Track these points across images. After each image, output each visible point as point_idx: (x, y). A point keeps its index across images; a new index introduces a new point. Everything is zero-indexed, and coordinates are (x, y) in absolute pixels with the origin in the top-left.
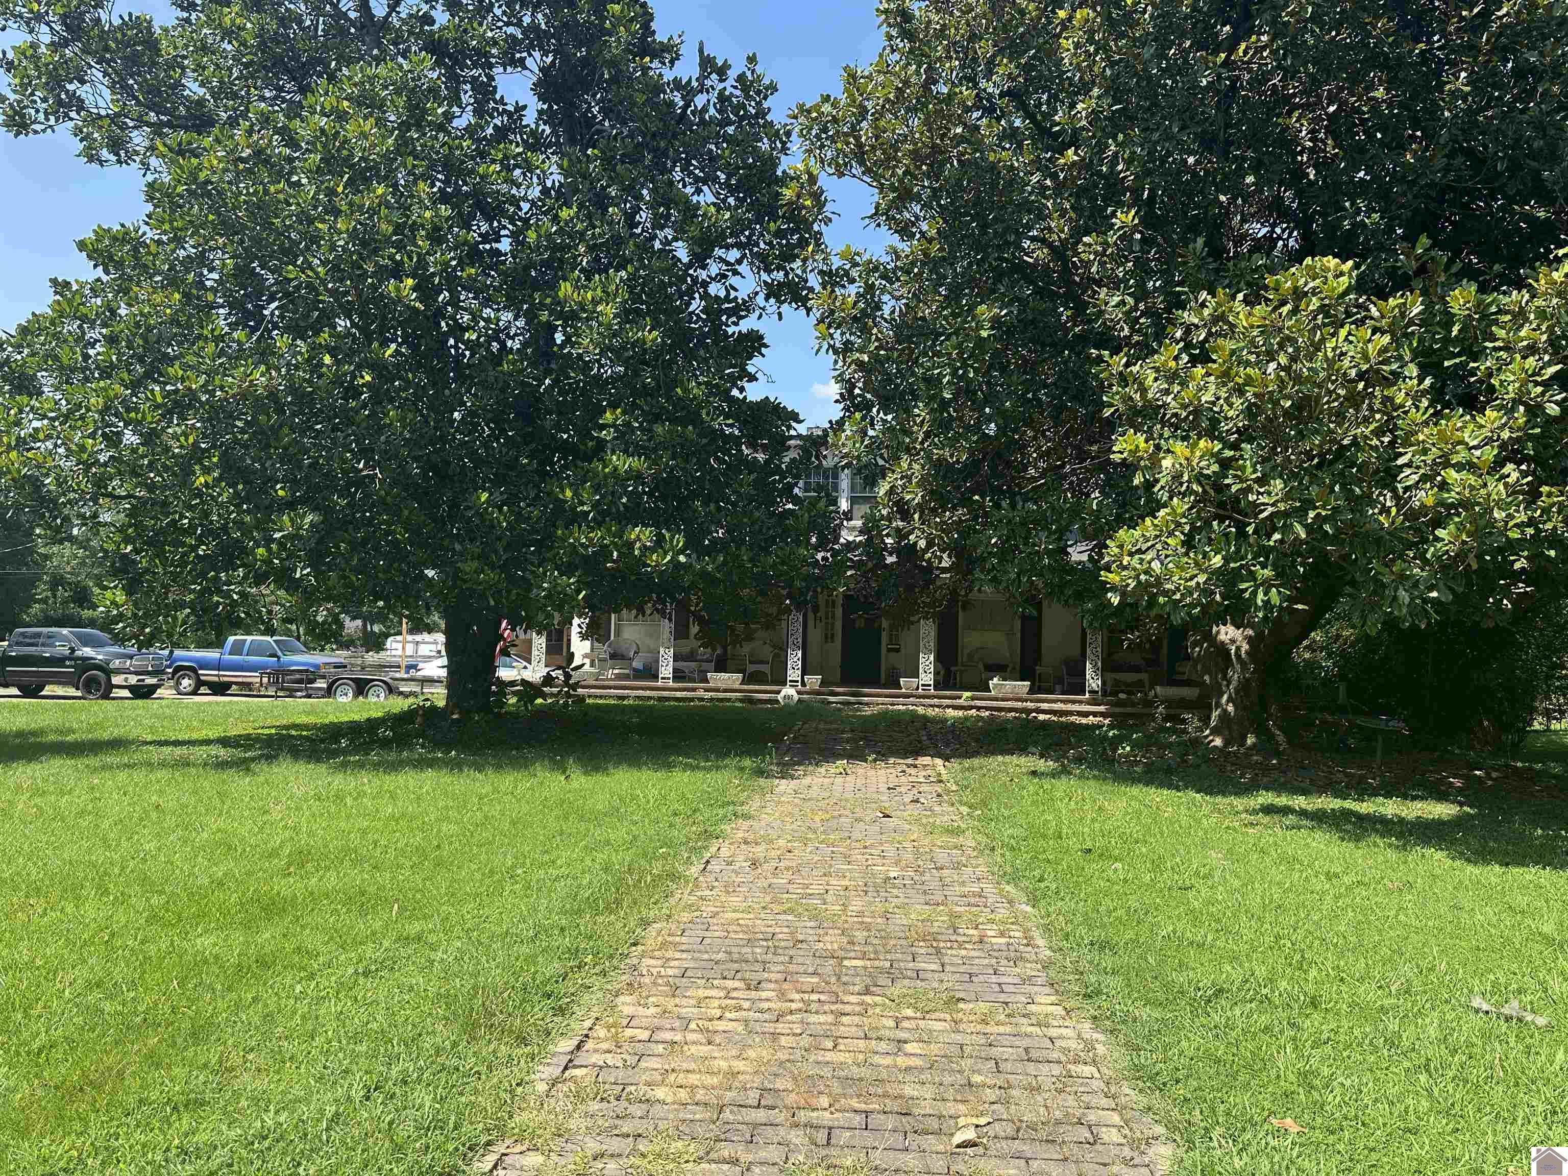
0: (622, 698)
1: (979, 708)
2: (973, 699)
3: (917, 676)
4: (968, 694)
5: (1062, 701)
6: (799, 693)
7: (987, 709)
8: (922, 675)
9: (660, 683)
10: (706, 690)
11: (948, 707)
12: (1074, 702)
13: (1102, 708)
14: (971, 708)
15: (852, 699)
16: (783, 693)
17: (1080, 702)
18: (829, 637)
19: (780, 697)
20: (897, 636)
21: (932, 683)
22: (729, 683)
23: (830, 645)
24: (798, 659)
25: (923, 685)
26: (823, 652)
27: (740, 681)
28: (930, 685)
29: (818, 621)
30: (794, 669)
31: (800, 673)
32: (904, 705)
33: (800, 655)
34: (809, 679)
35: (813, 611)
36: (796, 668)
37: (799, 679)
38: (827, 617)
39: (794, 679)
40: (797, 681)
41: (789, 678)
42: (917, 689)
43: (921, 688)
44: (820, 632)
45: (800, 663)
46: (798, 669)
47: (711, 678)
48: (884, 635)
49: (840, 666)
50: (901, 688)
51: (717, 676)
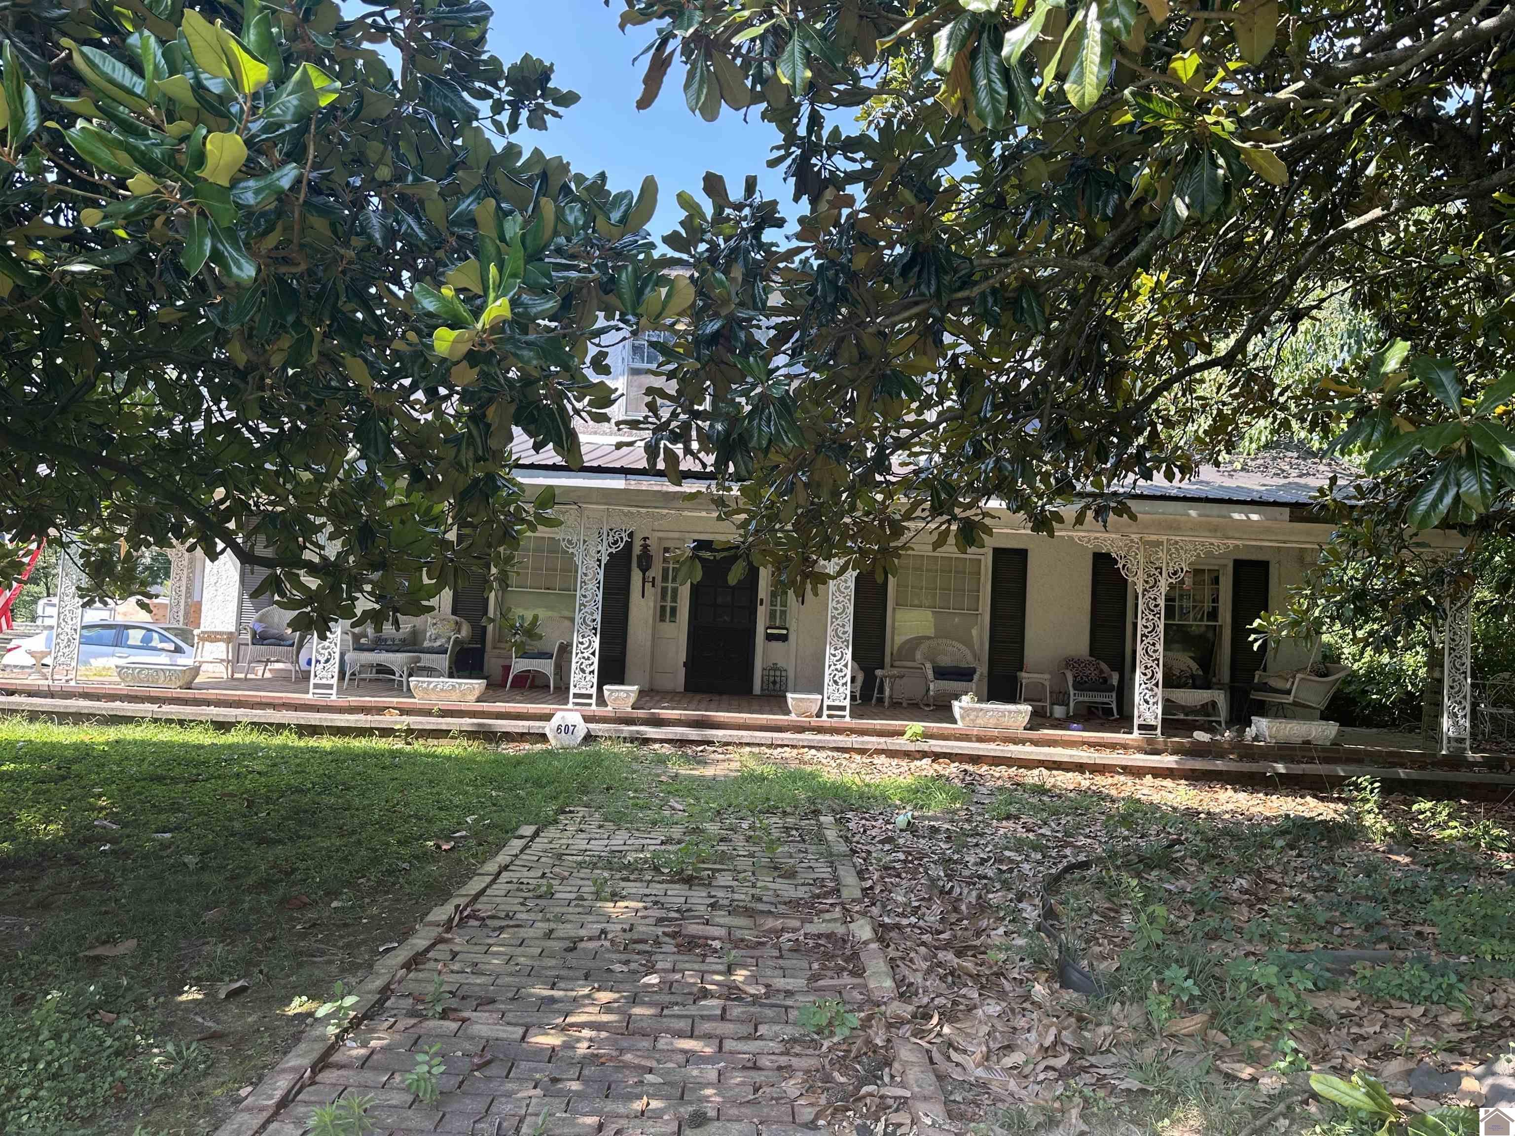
0: (223, 726)
1: (937, 757)
2: (927, 735)
3: (819, 688)
4: (917, 727)
5: (1091, 745)
6: (587, 719)
7: (952, 757)
8: (829, 688)
9: (309, 697)
10: (403, 712)
11: (879, 752)
12: (1113, 746)
13: (1169, 761)
14: (924, 754)
15: (693, 734)
16: (556, 721)
17: (1125, 747)
18: (666, 613)
19: (548, 728)
20: (783, 613)
21: (847, 703)
22: (454, 698)
23: (667, 628)
24: (593, 654)
25: (830, 708)
26: (655, 638)
27: (477, 693)
28: (843, 708)
29: (648, 585)
30: (583, 671)
31: (595, 681)
32: (793, 747)
33: (596, 645)
34: (612, 691)
35: (639, 566)
36: (588, 670)
37: (593, 692)
38: (665, 578)
39: (584, 691)
40: (590, 696)
41: (573, 690)
42: (819, 715)
43: (826, 712)
44: (652, 604)
45: (596, 660)
46: (592, 672)
47: (416, 687)
48: (762, 613)
49: (685, 664)
50: (787, 712)
51: (430, 683)
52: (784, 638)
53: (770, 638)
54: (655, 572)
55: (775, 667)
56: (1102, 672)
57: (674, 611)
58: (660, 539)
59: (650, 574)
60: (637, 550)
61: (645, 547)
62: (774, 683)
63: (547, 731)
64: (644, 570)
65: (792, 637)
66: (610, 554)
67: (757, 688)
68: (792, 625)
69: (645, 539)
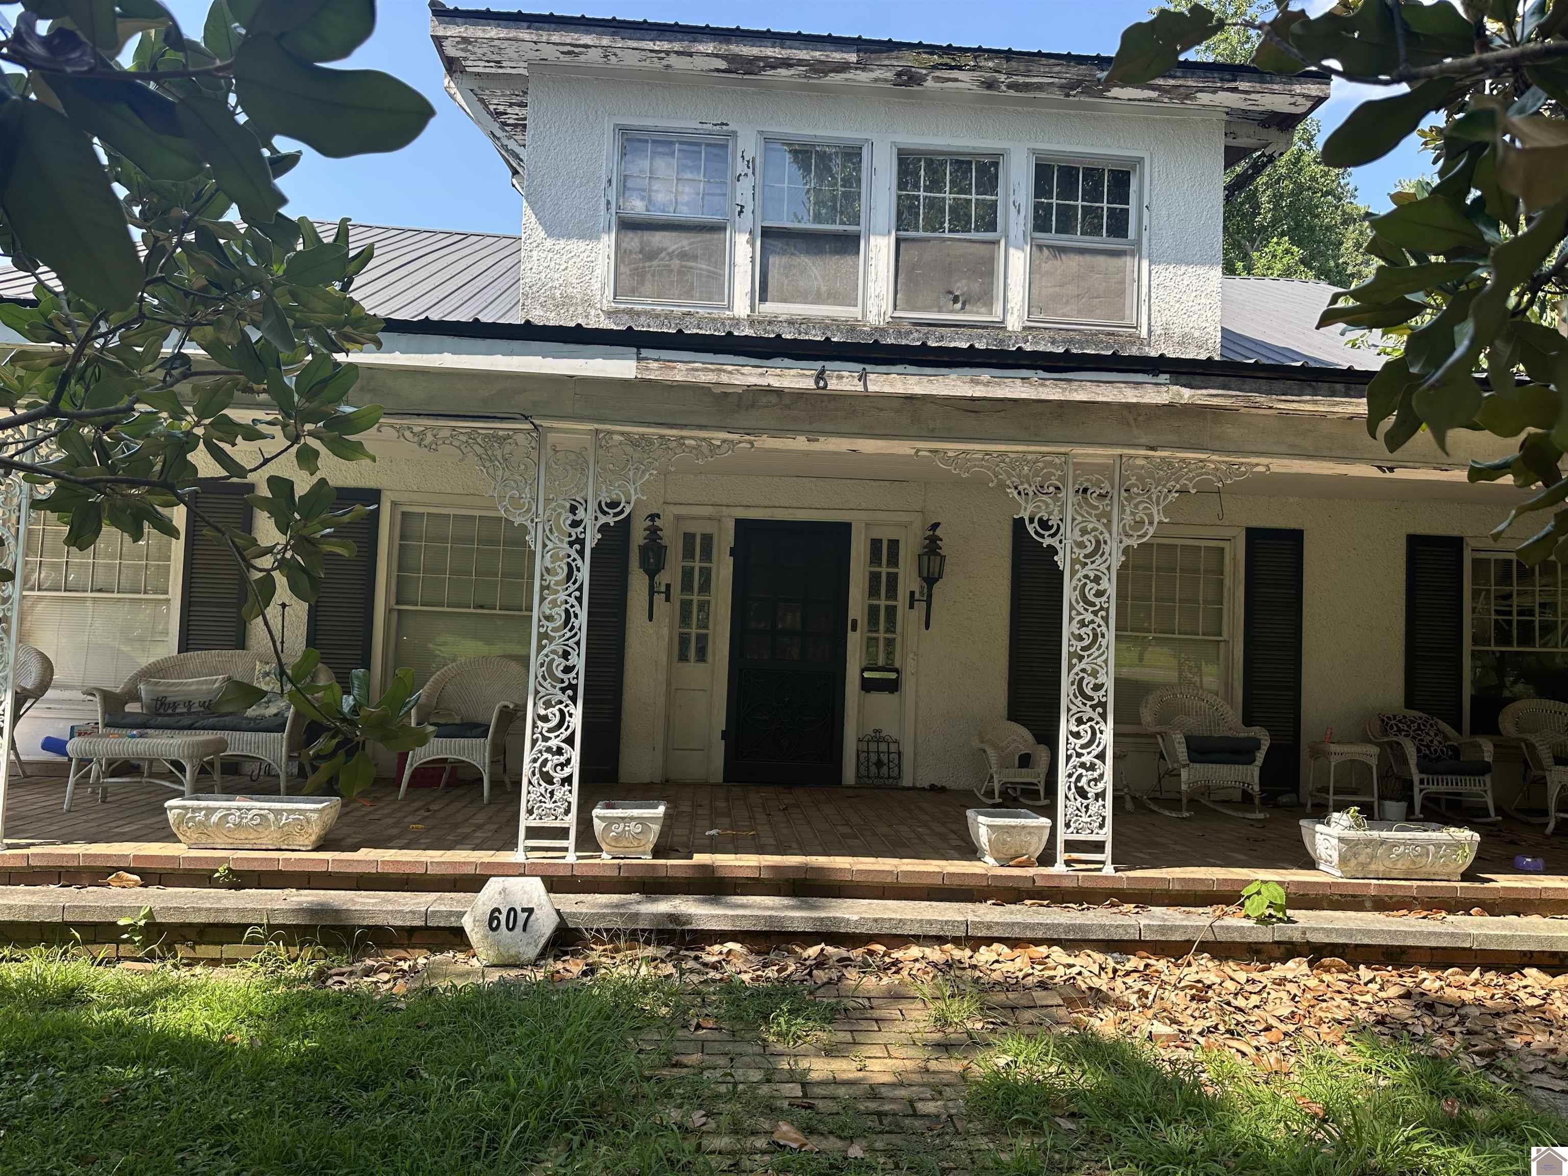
1: (1316, 953)
3: (1045, 805)
6: (557, 886)
7: (1347, 953)
8: (1067, 803)
10: (148, 877)
11: (1195, 946)
14: (1286, 949)
15: (793, 917)
16: (488, 895)
18: (690, 647)
20: (890, 643)
21: (1106, 835)
22: (266, 842)
23: (693, 670)
24: (570, 741)
25: (1071, 846)
26: (672, 690)
27: (314, 832)
28: (1098, 847)
29: (659, 598)
30: (549, 780)
31: (574, 799)
32: (1013, 943)
33: (576, 721)
34: (610, 821)
35: (644, 565)
36: (558, 776)
37: (571, 821)
38: (687, 586)
39: (549, 823)
40: (563, 833)
41: (525, 822)
42: (1047, 859)
43: (1061, 856)
44: (665, 631)
45: (575, 755)
46: (568, 780)
47: (181, 820)
48: (855, 641)
49: (725, 735)
50: (971, 852)
51: (210, 811)
52: (892, 686)
53: (868, 686)
54: (670, 575)
55: (878, 737)
56: (1446, 738)
57: (702, 640)
58: (678, 518)
59: (663, 578)
60: (638, 536)
61: (653, 532)
62: (879, 764)
63: (467, 923)
64: (652, 573)
65: (908, 685)
66: (604, 528)
67: (849, 775)
68: (909, 666)
69: (653, 517)
